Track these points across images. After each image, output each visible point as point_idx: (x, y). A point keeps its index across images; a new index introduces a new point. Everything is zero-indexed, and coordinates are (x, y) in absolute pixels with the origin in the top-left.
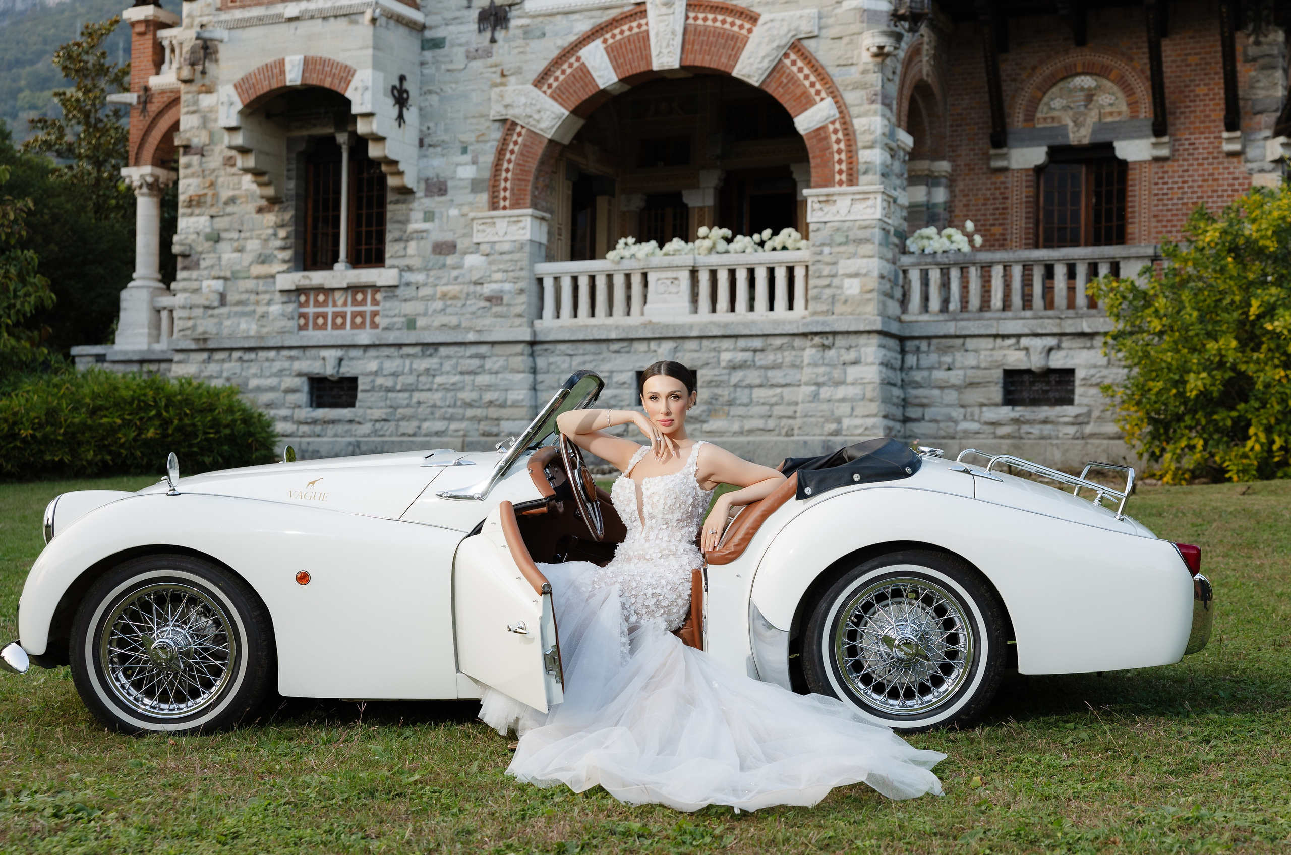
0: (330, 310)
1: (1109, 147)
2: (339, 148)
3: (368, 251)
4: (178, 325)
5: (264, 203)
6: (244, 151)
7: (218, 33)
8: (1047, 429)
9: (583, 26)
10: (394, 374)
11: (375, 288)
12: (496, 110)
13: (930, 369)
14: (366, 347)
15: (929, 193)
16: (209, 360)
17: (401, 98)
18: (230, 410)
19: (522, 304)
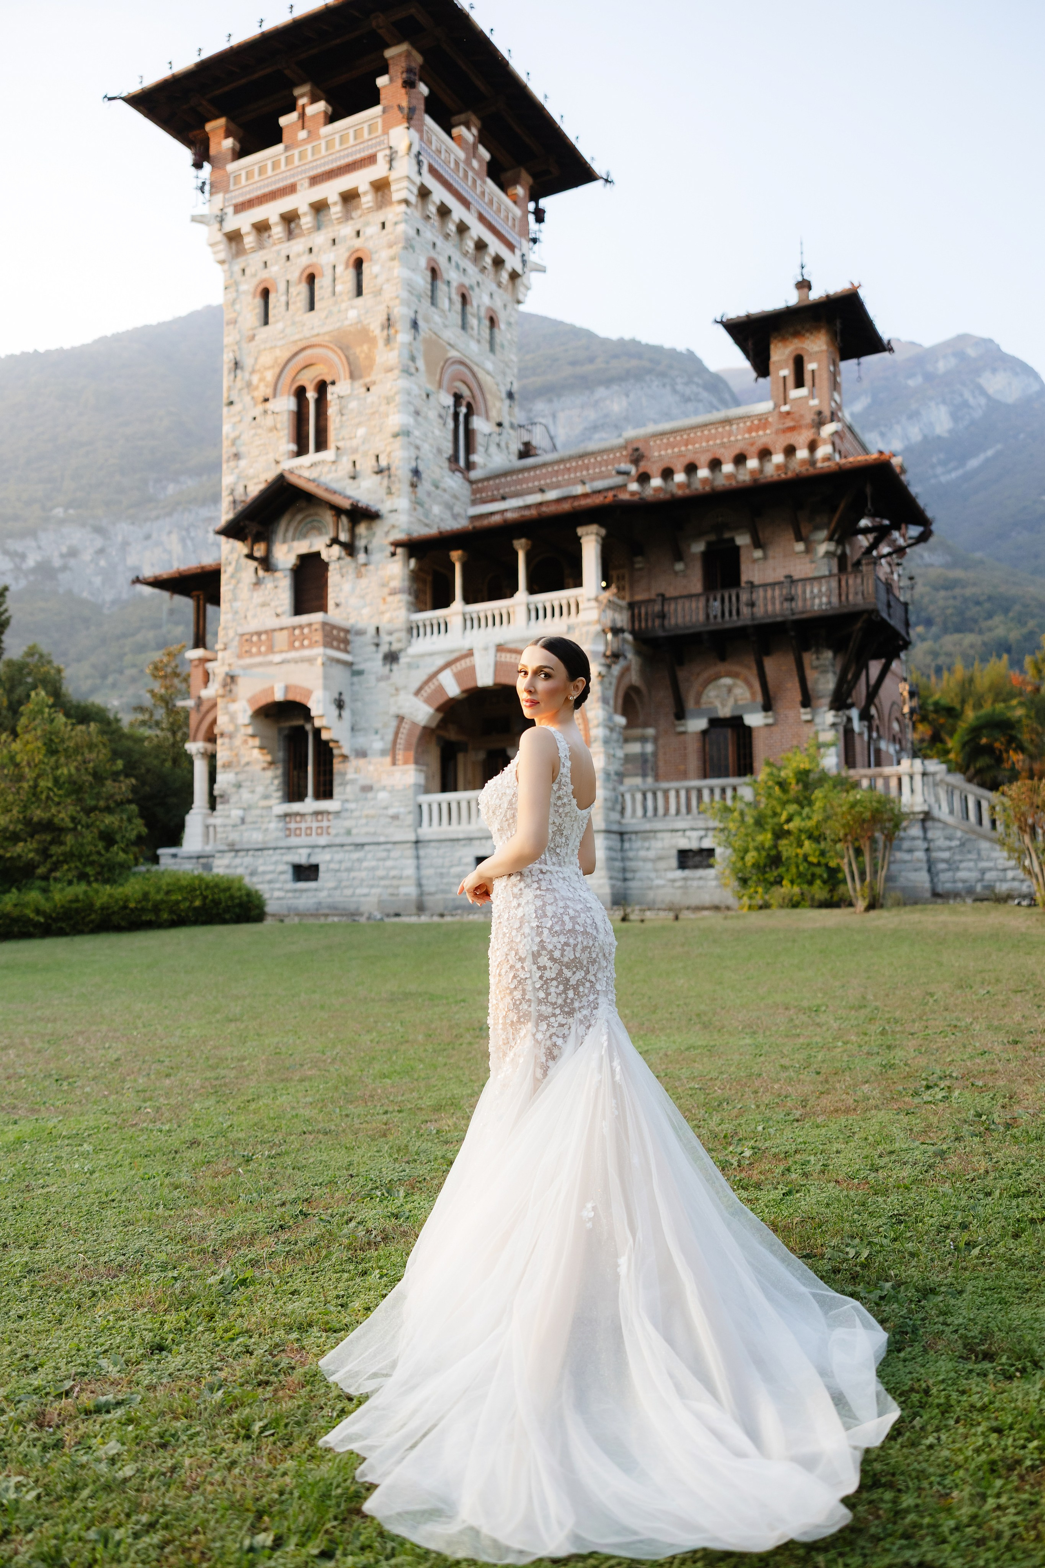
0: (303, 825)
1: (740, 719)
2: (306, 734)
3: (325, 792)
4: (219, 836)
5: (265, 765)
6: (253, 736)
7: (236, 671)
8: (701, 883)
9: (440, 662)
10: (340, 862)
11: (329, 813)
12: (393, 710)
13: (638, 850)
14: (324, 847)
15: (643, 747)
16: (236, 856)
17: (340, 705)
18: (240, 889)
19: (410, 819)
